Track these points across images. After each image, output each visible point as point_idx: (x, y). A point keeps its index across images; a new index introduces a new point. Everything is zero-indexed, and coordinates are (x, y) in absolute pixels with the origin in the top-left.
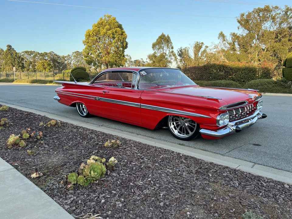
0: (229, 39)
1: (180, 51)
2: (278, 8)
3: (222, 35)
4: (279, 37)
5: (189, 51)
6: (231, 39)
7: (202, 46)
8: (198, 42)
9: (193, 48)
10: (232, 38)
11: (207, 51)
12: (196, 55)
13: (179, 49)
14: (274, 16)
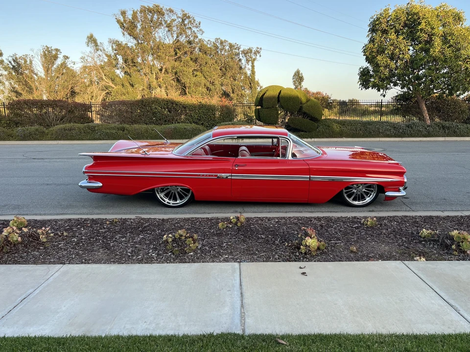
0: (107, 48)
1: (14, 61)
2: (173, 11)
3: (92, 40)
4: (178, 54)
5: (33, 62)
6: (110, 48)
7: (58, 56)
8: (48, 48)
9: (40, 57)
10: (112, 47)
11: (68, 64)
12: (47, 70)
13: (10, 56)
14: (169, 24)
